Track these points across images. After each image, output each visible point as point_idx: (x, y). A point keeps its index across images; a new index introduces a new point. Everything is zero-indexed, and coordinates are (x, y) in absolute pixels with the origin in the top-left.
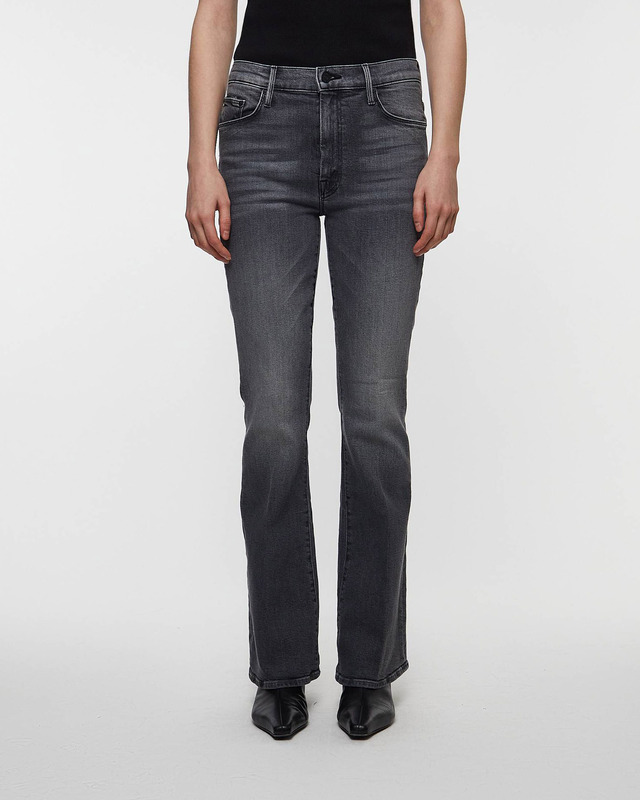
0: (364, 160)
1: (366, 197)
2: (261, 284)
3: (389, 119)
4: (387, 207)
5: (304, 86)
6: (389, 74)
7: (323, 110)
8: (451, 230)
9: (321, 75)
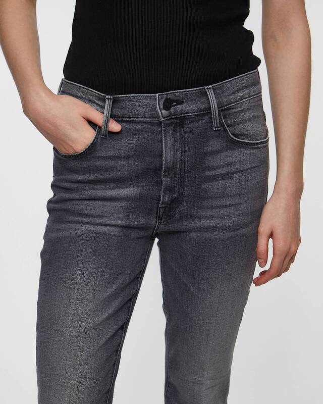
0: (206, 186)
1: (205, 223)
2: (73, 307)
3: (234, 144)
4: (227, 234)
5: (144, 114)
6: (234, 93)
7: (166, 140)
8: (286, 270)
9: (162, 102)
